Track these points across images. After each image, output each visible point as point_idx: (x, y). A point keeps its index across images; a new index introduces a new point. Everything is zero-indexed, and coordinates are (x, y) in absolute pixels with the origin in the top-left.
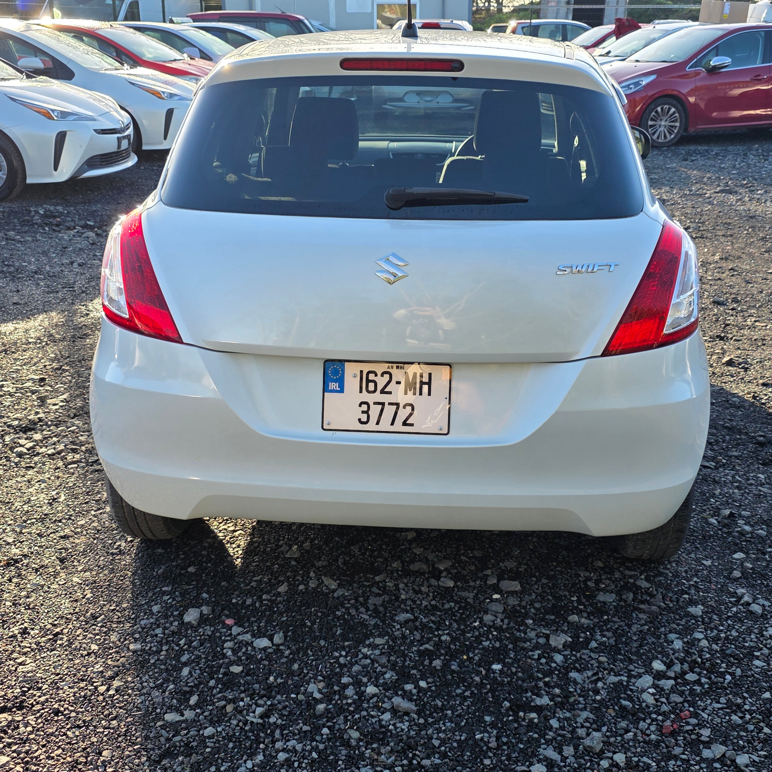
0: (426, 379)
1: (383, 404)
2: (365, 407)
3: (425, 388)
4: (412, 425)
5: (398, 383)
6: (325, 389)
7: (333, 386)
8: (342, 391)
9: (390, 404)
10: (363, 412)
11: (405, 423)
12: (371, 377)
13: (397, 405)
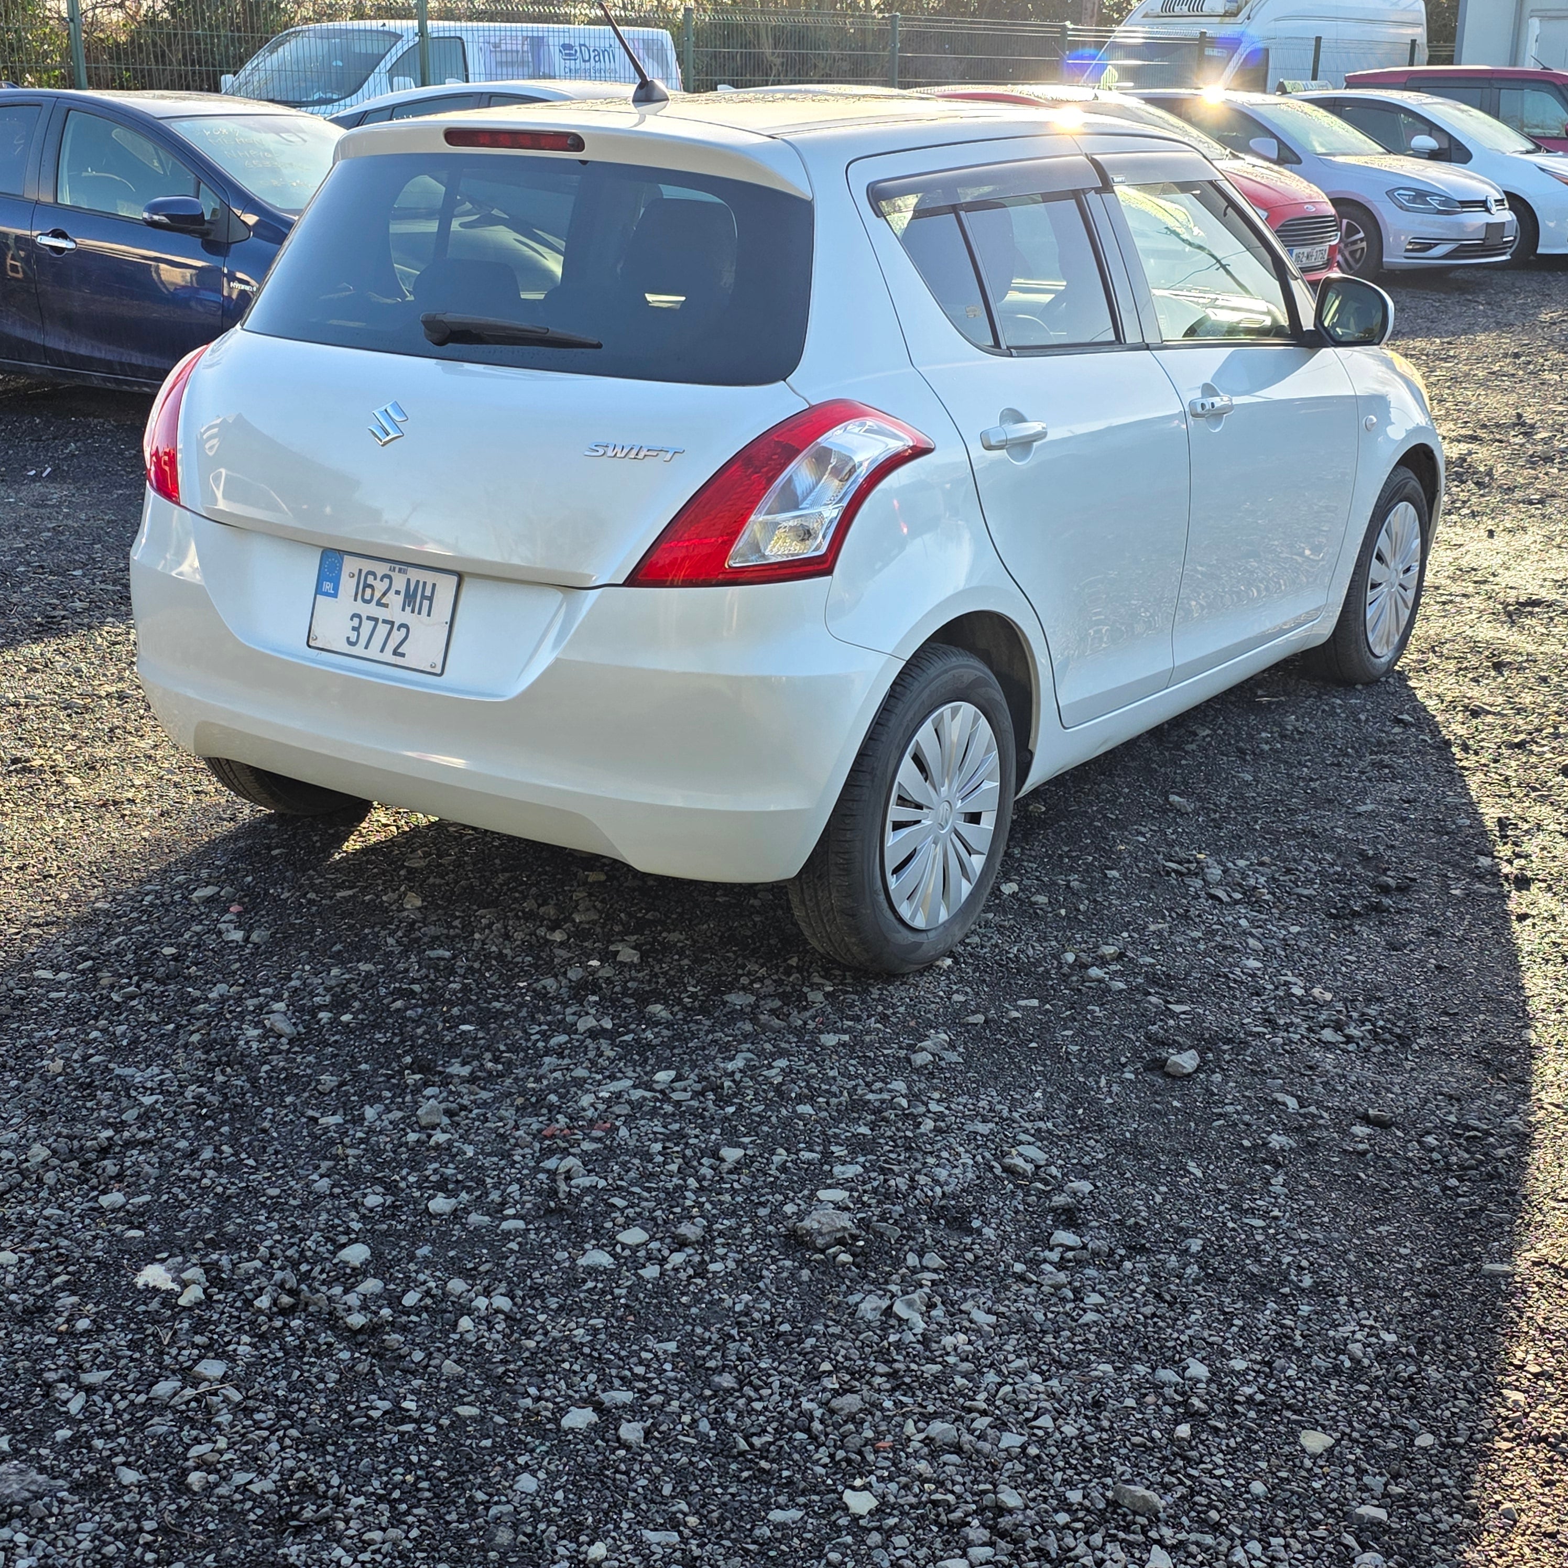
0: (428, 593)
1: (376, 620)
2: (356, 620)
3: (426, 603)
4: (403, 655)
5: (398, 593)
6: (319, 591)
7: (328, 586)
8: (335, 595)
9: (385, 621)
10: (354, 629)
11: (395, 653)
12: (370, 580)
13: (392, 623)
